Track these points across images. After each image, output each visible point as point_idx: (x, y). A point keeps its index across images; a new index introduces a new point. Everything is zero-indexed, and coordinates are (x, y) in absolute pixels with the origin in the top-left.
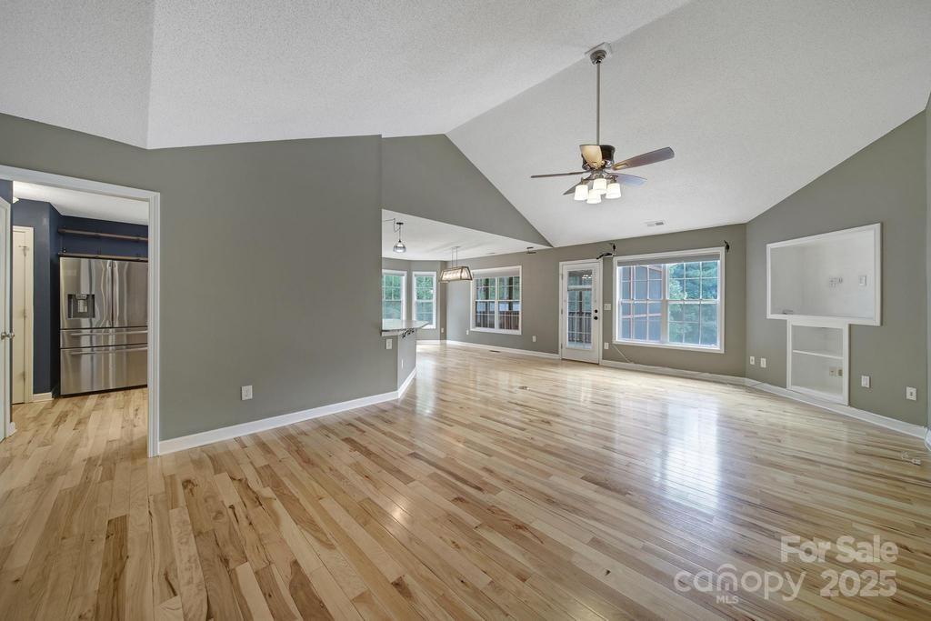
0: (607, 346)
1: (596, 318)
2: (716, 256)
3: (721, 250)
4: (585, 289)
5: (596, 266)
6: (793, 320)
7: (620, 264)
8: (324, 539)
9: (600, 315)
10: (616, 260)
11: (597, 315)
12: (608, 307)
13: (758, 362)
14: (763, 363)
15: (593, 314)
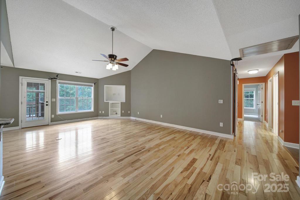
0: (53, 116)
1: (47, 105)
2: (92, 86)
3: (93, 84)
4: (40, 92)
5: (48, 83)
6: (110, 102)
7: (59, 83)
8: (171, 170)
9: (50, 103)
10: (58, 81)
11: (47, 103)
12: (54, 100)
13: (102, 112)
14: (103, 112)
15: (45, 103)
